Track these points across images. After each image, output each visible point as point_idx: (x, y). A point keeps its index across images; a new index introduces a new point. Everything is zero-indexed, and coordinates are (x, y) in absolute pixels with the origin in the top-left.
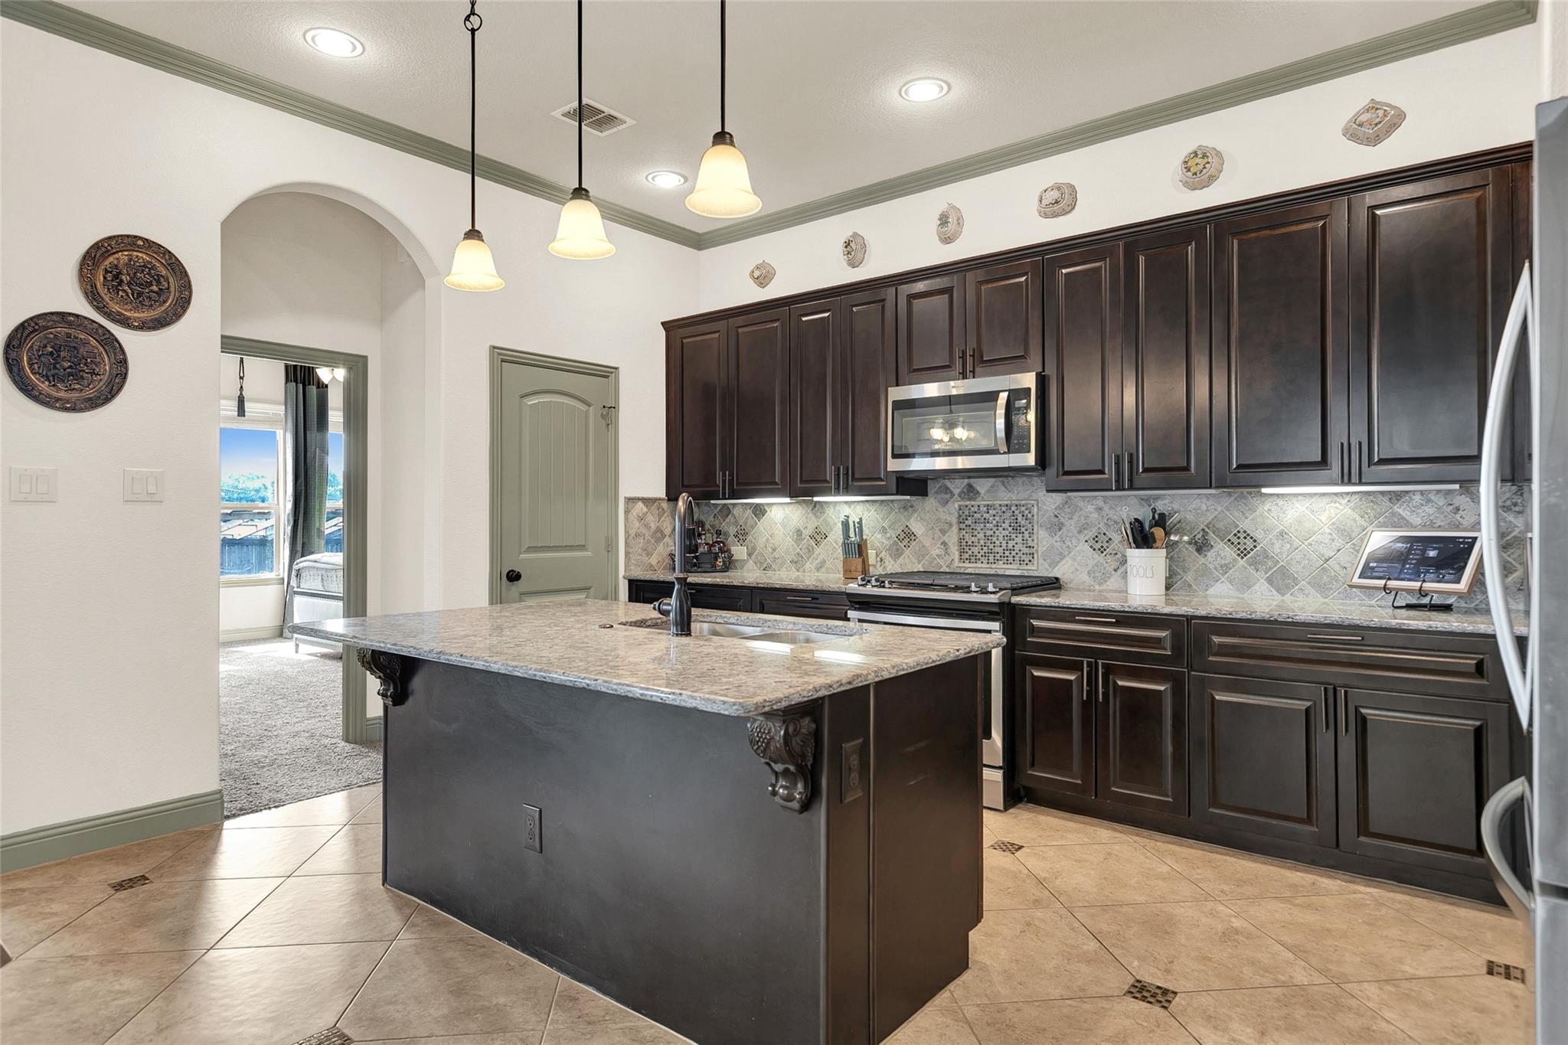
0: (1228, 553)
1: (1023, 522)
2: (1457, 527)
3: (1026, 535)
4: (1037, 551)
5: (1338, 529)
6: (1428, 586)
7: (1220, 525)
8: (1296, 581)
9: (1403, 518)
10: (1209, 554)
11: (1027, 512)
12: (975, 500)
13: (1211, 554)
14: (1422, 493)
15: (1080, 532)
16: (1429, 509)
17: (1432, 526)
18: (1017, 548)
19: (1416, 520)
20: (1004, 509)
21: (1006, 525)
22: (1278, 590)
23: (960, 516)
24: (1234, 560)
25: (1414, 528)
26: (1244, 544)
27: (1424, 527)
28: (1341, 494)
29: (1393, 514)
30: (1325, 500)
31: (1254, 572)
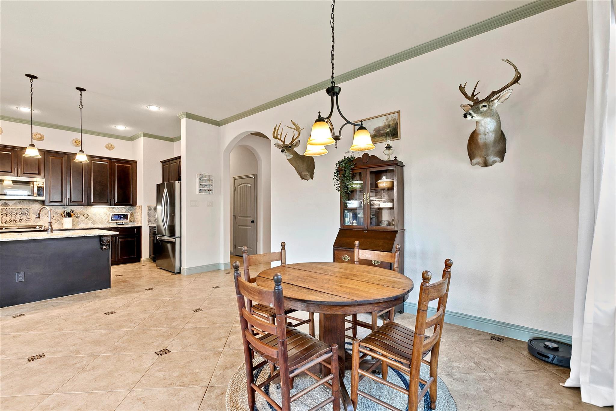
0: (83, 218)
1: (26, 213)
2: (122, 212)
3: (28, 216)
4: (31, 219)
5: (104, 213)
6: (123, 221)
7: (82, 213)
8: (97, 222)
9: (114, 211)
10: (79, 218)
11: (28, 210)
12: (8, 207)
13: (80, 218)
14: (117, 207)
15: (45, 215)
16: (118, 210)
17: (119, 212)
18: (24, 219)
19: (117, 212)
20: (19, 209)
21: (20, 213)
22: (93, 224)
23: (1, 211)
24: (85, 219)
25: (116, 213)
26: (87, 216)
27: (118, 212)
28: (105, 207)
29: (113, 210)
30: (102, 208)
31: (89, 221)
